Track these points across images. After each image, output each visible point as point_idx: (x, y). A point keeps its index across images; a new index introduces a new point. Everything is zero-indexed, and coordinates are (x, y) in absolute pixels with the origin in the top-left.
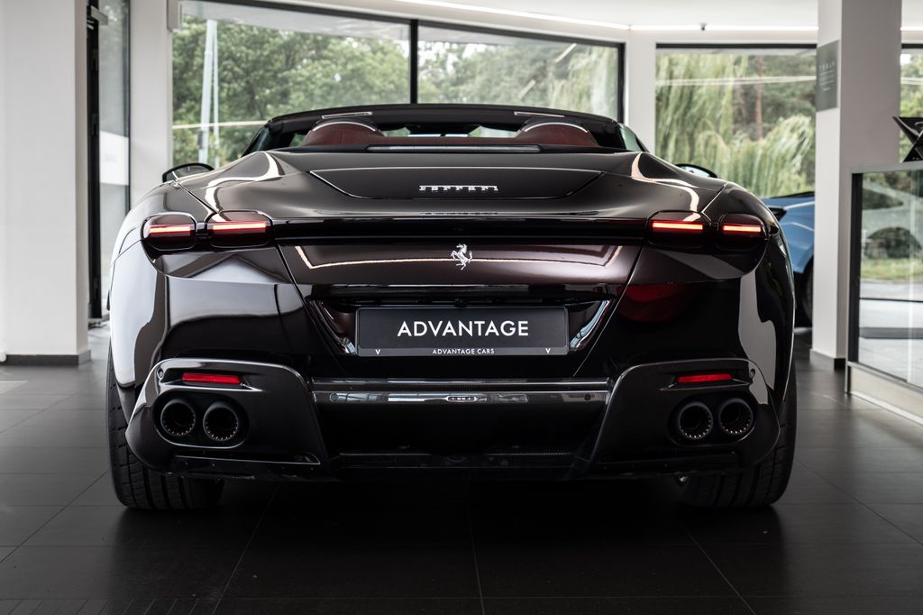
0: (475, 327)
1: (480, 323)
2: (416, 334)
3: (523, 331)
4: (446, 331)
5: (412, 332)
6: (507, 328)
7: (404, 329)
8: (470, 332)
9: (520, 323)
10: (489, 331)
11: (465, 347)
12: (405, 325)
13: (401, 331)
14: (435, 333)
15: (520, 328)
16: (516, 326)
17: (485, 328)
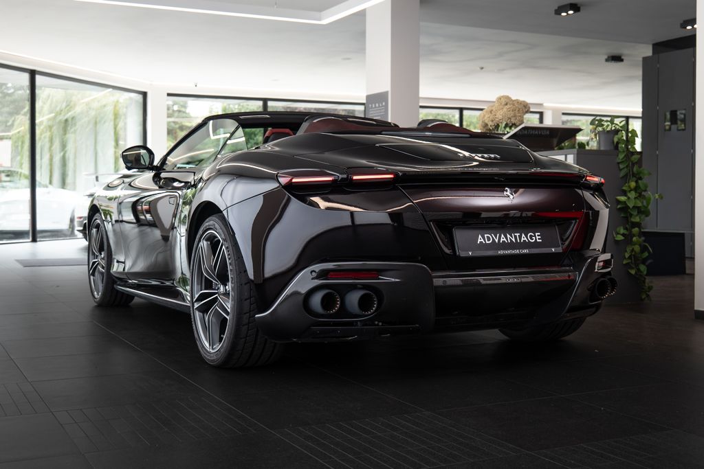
0: (515, 237)
1: (517, 235)
2: (487, 242)
3: (539, 239)
4: (502, 240)
5: (485, 241)
6: (531, 237)
7: (480, 240)
8: (514, 240)
9: (537, 234)
10: (523, 239)
11: (513, 249)
12: (480, 236)
13: (479, 240)
14: (497, 241)
15: (537, 237)
16: (535, 236)
17: (520, 237)
